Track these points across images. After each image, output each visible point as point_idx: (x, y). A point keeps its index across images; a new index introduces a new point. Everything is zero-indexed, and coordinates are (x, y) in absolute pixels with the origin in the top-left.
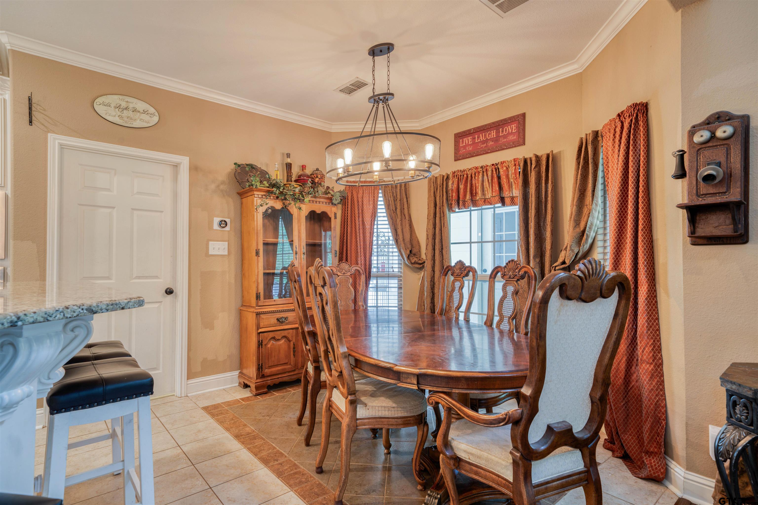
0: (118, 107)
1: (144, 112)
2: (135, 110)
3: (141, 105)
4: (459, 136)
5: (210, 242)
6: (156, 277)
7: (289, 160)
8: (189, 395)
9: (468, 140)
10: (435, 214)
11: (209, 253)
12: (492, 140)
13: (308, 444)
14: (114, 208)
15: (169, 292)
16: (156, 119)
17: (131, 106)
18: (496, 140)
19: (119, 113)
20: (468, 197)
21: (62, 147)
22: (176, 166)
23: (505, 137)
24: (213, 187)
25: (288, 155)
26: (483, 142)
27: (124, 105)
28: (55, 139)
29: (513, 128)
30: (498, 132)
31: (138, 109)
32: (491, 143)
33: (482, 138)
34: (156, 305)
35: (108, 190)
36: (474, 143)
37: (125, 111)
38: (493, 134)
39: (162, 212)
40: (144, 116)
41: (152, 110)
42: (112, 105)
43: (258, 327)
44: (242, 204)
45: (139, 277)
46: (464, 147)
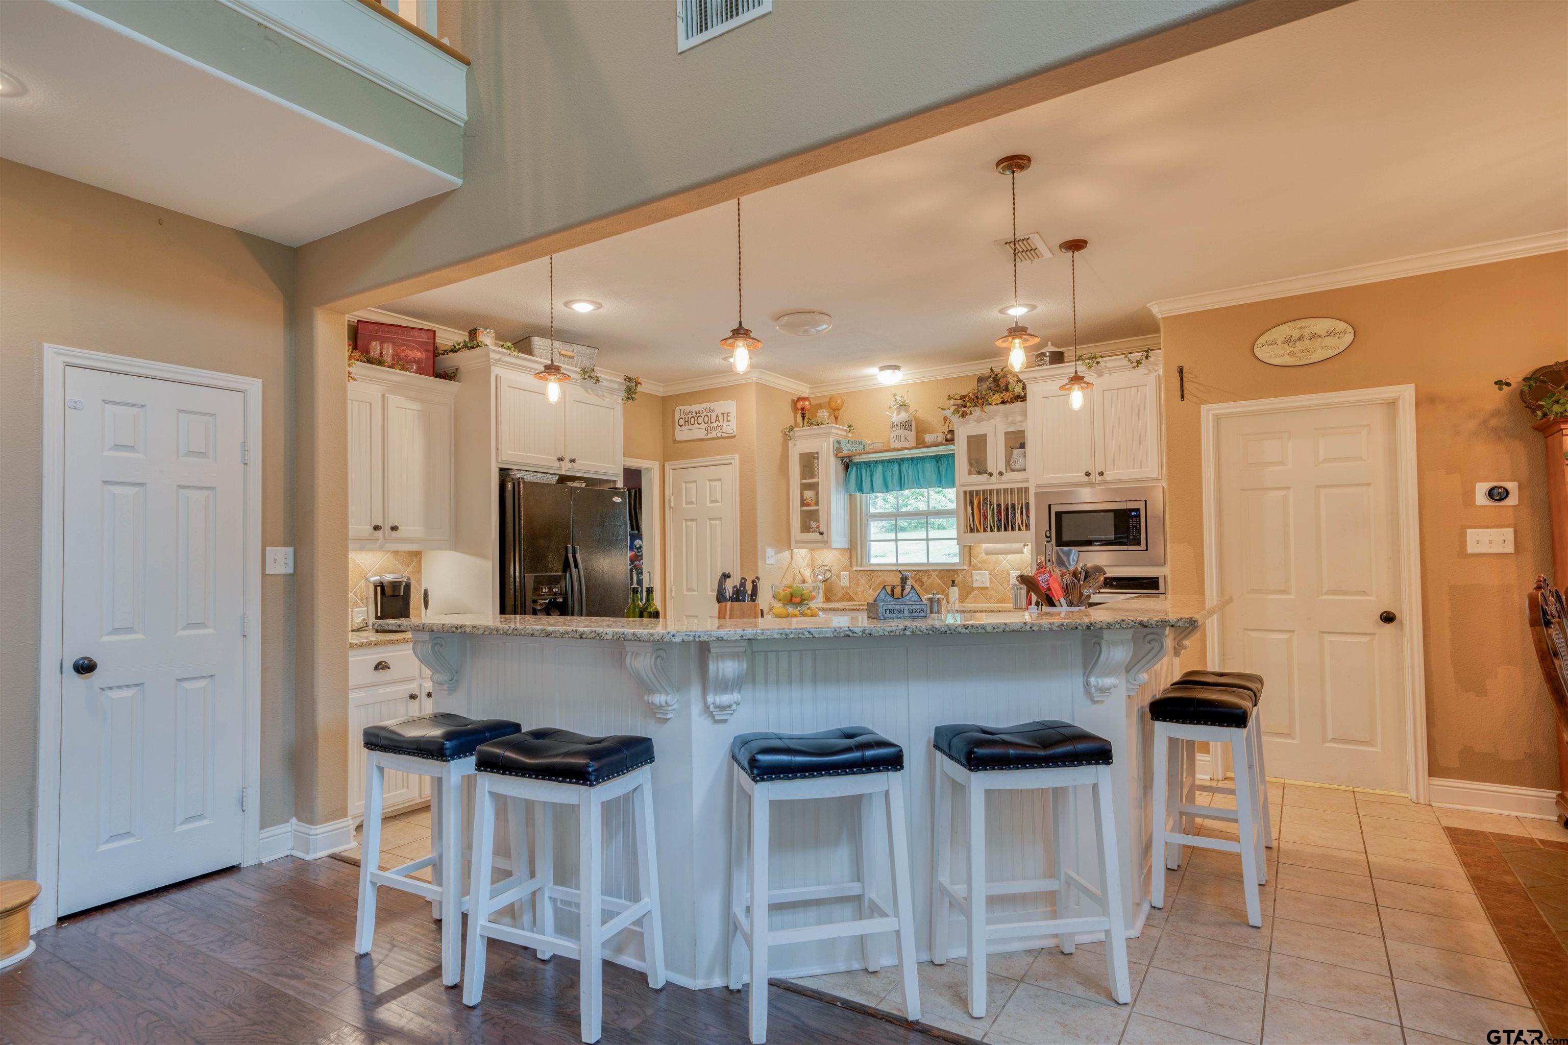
0: (1288, 340)
1: (1329, 333)
2: (1313, 336)
3: (1321, 325)
5: (1468, 531)
6: (1363, 593)
8: (1434, 804)
11: (1466, 550)
14: (1289, 488)
15: (1388, 618)
16: (1349, 338)
17: (1307, 332)
19: (1289, 349)
21: (1218, 419)
22: (1392, 404)
24: (1472, 425)
27: (1296, 334)
28: (1208, 410)
31: (1318, 333)
34: (1365, 639)
35: (1281, 463)
37: (1298, 343)
39: (1369, 484)
40: (1330, 341)
41: (1342, 326)
42: (1279, 342)
44: (1547, 448)
45: (1333, 592)
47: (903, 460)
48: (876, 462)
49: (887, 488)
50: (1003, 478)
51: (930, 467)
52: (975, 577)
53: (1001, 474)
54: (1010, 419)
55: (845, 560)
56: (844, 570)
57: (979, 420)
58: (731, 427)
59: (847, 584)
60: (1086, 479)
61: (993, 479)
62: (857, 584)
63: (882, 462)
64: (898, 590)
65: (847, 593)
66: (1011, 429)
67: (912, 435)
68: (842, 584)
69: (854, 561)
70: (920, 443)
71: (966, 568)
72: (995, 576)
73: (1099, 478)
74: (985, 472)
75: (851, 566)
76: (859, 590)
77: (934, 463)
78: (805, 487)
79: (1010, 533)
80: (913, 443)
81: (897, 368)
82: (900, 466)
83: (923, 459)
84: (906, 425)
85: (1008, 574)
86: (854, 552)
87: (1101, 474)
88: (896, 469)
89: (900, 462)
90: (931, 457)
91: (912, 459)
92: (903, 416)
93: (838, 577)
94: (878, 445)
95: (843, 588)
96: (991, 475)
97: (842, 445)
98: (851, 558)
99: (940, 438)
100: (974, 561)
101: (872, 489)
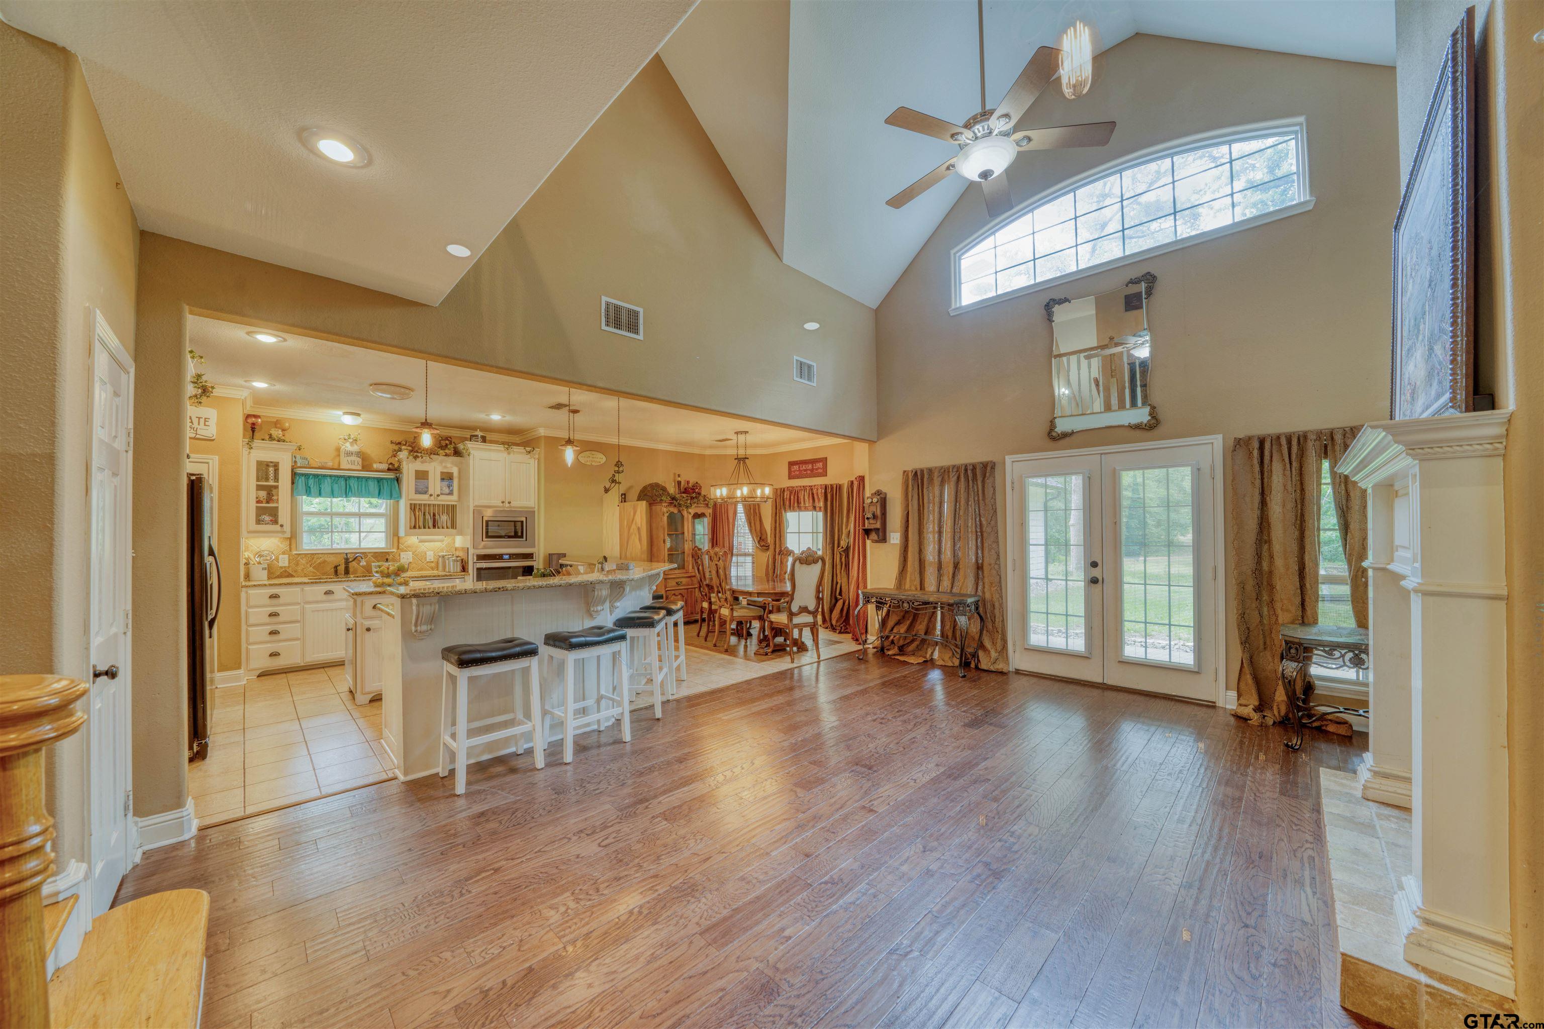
4: (791, 464)
7: (679, 479)
9: (796, 467)
10: (776, 513)
12: (809, 470)
13: (706, 641)
18: (812, 470)
20: (796, 504)
23: (817, 469)
25: (679, 476)
26: (805, 470)
29: (820, 465)
30: (813, 466)
32: (809, 472)
33: (804, 468)
36: (799, 470)
38: (810, 466)
43: (666, 587)
44: (651, 509)
46: (794, 471)
47: (349, 477)
48: (325, 476)
49: (333, 495)
50: (439, 498)
51: (373, 486)
52: (402, 556)
53: (438, 496)
54: (444, 464)
55: (284, 546)
56: (284, 553)
57: (422, 462)
58: (211, 431)
59: (286, 564)
60: (502, 505)
61: (432, 498)
62: (297, 564)
63: (331, 476)
64: (342, 569)
65: (286, 571)
66: (445, 471)
67: (360, 460)
68: (281, 564)
69: (293, 546)
70: (366, 467)
71: (395, 550)
72: (416, 555)
73: (507, 505)
74: (425, 493)
75: (290, 550)
76: (299, 568)
77: (376, 483)
78: (259, 488)
79: (436, 530)
80: (360, 468)
81: (358, 415)
82: (346, 480)
83: (367, 479)
84: (359, 454)
85: (426, 553)
86: (293, 541)
87: (509, 503)
88: (343, 483)
89: (347, 478)
90: (374, 478)
91: (358, 478)
92: (355, 448)
93: (277, 559)
94: (330, 464)
95: (281, 567)
96: (431, 495)
97: (297, 460)
98: (290, 545)
99: (385, 466)
100: (401, 546)
101: (320, 495)
